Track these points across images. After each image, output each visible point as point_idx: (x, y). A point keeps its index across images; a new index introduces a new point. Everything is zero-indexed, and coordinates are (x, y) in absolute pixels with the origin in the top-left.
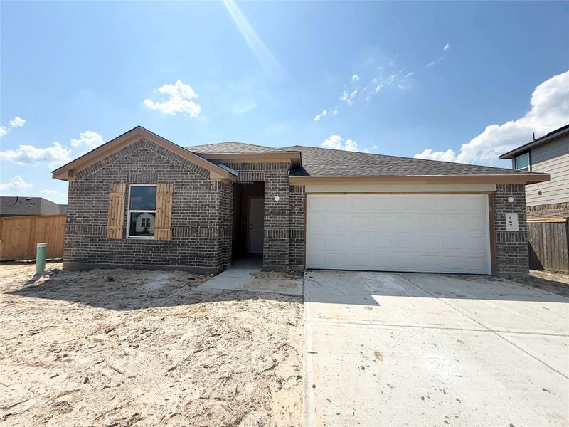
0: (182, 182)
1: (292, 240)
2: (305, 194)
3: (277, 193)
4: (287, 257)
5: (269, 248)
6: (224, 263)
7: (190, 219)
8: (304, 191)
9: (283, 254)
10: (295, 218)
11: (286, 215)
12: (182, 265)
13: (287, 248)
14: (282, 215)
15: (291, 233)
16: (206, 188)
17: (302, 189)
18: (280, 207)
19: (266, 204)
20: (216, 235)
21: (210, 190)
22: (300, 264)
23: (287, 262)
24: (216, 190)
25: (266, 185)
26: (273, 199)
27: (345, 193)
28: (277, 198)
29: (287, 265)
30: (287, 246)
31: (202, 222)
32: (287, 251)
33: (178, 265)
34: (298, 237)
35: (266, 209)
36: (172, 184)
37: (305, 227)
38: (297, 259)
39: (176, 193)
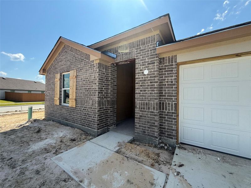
0: (80, 68)
1: (162, 112)
2: (178, 65)
3: (146, 67)
4: (156, 130)
5: (140, 118)
6: (108, 126)
7: (84, 93)
8: (176, 62)
9: (153, 126)
10: (165, 91)
11: (155, 88)
12: (80, 125)
13: (155, 121)
14: (151, 88)
15: (161, 105)
16: (92, 69)
17: (173, 59)
18: (148, 80)
19: (137, 78)
20: (97, 105)
21: (94, 71)
22: (172, 138)
23: (156, 134)
24: (96, 70)
25: (137, 61)
26: (143, 73)
27: (238, 55)
28: (146, 72)
29: (156, 138)
30: (157, 118)
31: (89, 95)
32: (156, 124)
33: (79, 124)
34: (169, 109)
35: (137, 83)
36: (76, 70)
37: (177, 99)
38: (168, 132)
39: (78, 76)
